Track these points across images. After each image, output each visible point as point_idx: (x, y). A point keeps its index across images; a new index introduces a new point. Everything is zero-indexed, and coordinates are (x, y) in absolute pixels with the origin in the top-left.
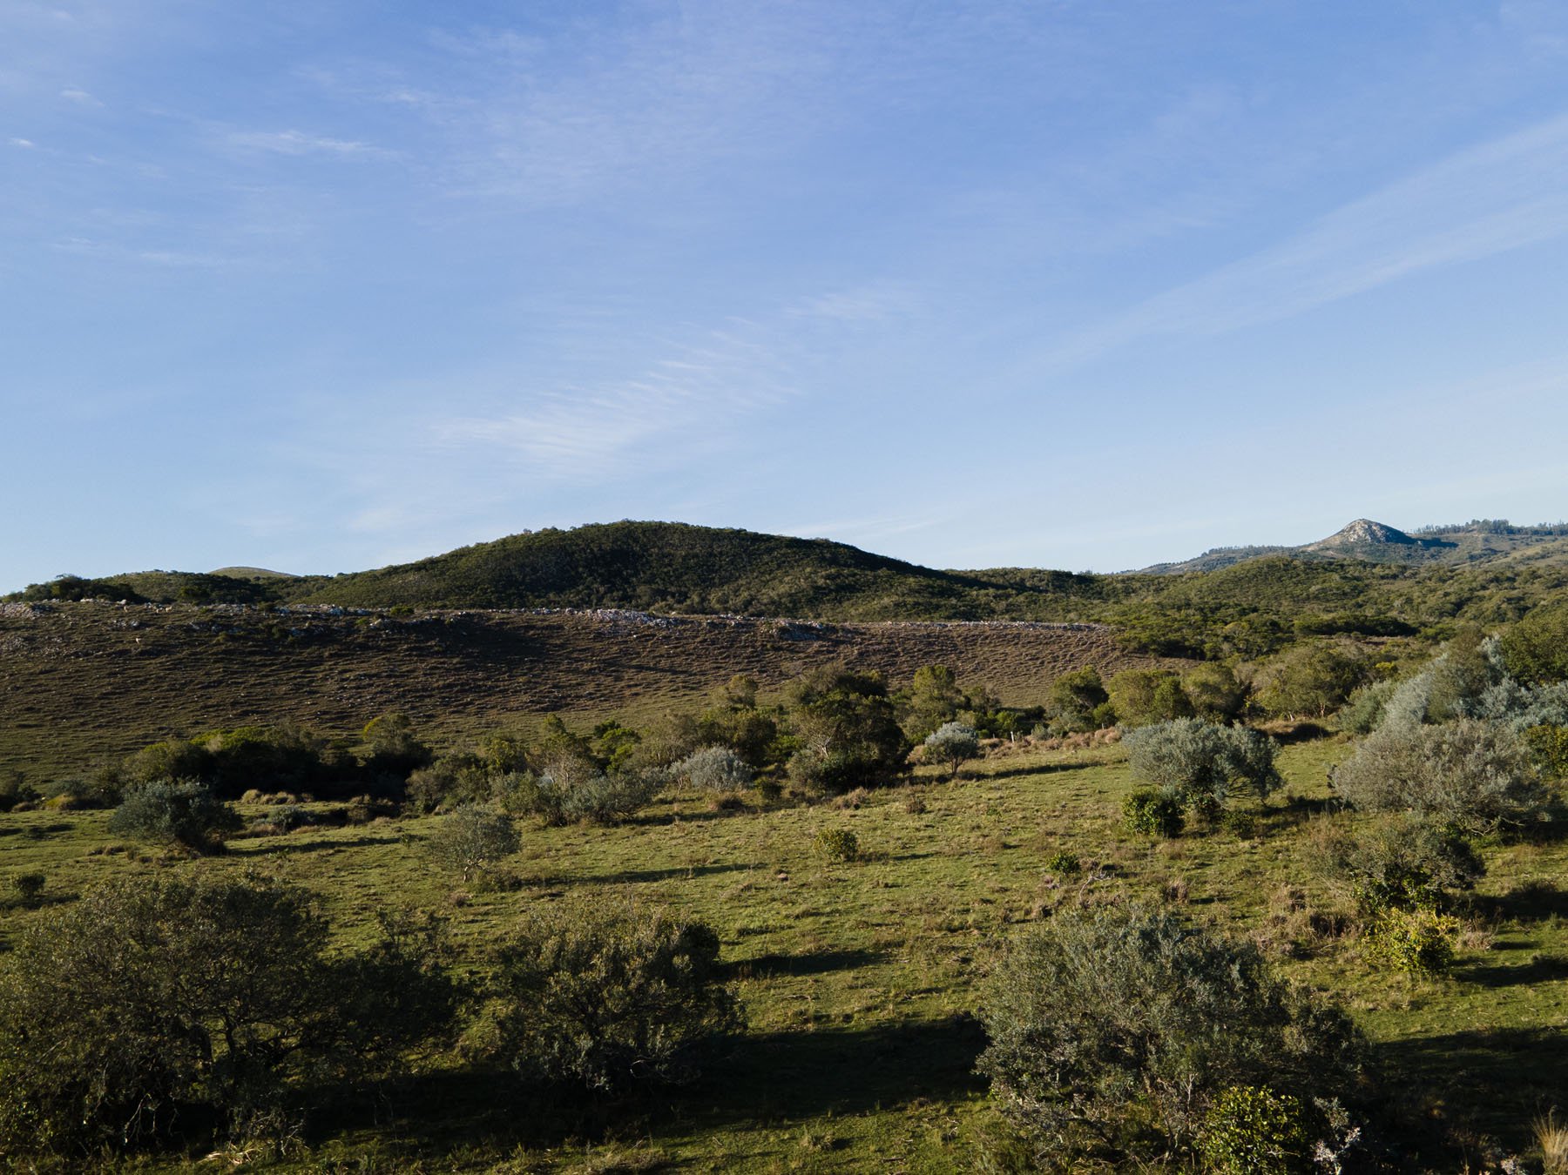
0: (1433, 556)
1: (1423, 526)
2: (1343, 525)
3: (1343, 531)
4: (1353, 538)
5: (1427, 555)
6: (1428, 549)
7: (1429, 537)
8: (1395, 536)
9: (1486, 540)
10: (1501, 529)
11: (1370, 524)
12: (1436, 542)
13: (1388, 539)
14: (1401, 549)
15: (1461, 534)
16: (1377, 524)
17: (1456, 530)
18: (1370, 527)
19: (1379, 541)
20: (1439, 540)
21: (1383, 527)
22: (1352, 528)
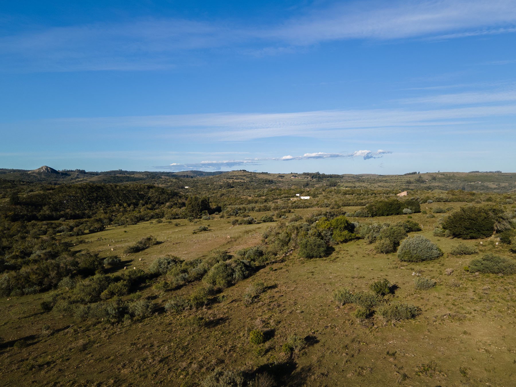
0: (63, 178)
1: (64, 169)
2: (40, 167)
3: (40, 168)
4: (42, 171)
5: (61, 177)
6: (62, 176)
7: (64, 172)
8: (53, 171)
9: (78, 175)
10: (83, 172)
11: (47, 167)
12: (66, 174)
13: (52, 172)
14: (55, 175)
15: (73, 173)
16: (49, 168)
17: (72, 171)
18: (47, 168)
19: (49, 172)
20: (67, 173)
21: (51, 168)
22: (42, 168)
